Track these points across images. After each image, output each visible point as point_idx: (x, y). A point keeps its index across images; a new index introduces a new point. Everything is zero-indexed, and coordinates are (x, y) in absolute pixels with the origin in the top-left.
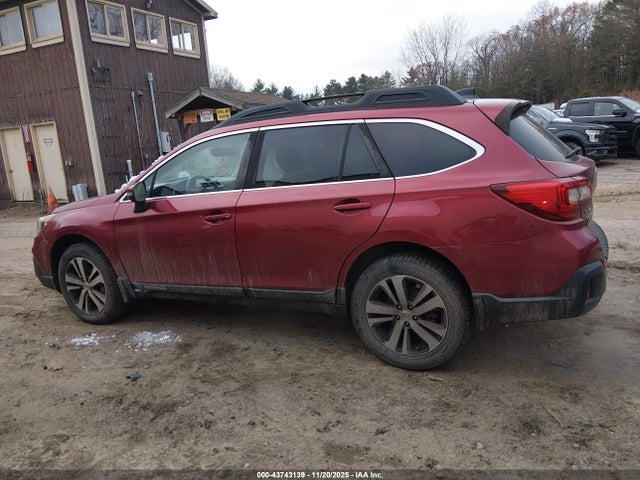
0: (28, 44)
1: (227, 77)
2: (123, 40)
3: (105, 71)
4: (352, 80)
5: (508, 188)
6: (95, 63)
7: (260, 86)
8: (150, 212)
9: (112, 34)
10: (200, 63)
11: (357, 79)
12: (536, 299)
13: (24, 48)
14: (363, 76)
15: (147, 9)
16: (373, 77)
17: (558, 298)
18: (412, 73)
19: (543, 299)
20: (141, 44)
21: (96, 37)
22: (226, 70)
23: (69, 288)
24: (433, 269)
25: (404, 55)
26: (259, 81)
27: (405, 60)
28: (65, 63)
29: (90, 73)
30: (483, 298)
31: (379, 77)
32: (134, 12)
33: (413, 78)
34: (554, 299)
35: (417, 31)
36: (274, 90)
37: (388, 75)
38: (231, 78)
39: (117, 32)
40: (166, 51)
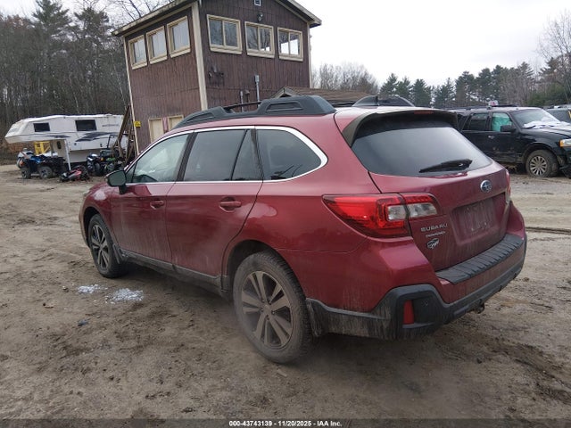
0: (168, 55)
1: (363, 73)
2: (237, 50)
3: (220, 75)
4: (486, 71)
5: (336, 199)
6: (212, 69)
7: (393, 79)
8: (131, 194)
9: (228, 44)
10: (303, 64)
11: (491, 70)
12: (356, 313)
13: (166, 58)
14: (498, 67)
15: (258, 22)
16: (509, 68)
17: (374, 317)
18: (552, 63)
19: (361, 314)
20: (251, 52)
21: (215, 47)
22: (362, 67)
23: (94, 247)
24: (282, 269)
25: (541, 46)
26: (392, 75)
27: (543, 51)
28: (191, 69)
29: (208, 77)
30: (313, 304)
31: (516, 68)
32: (248, 25)
33: (553, 69)
34: (371, 316)
35: (559, 21)
36: (407, 82)
37: (525, 66)
38: (366, 74)
39: (232, 43)
40: (273, 57)
